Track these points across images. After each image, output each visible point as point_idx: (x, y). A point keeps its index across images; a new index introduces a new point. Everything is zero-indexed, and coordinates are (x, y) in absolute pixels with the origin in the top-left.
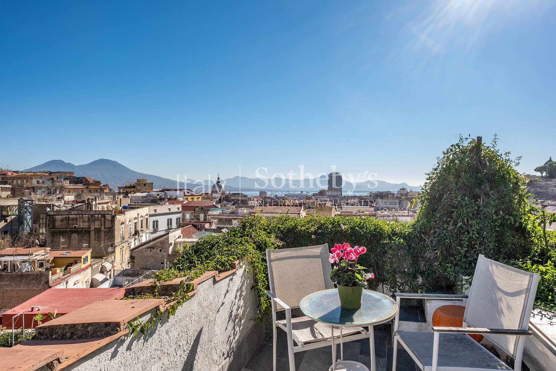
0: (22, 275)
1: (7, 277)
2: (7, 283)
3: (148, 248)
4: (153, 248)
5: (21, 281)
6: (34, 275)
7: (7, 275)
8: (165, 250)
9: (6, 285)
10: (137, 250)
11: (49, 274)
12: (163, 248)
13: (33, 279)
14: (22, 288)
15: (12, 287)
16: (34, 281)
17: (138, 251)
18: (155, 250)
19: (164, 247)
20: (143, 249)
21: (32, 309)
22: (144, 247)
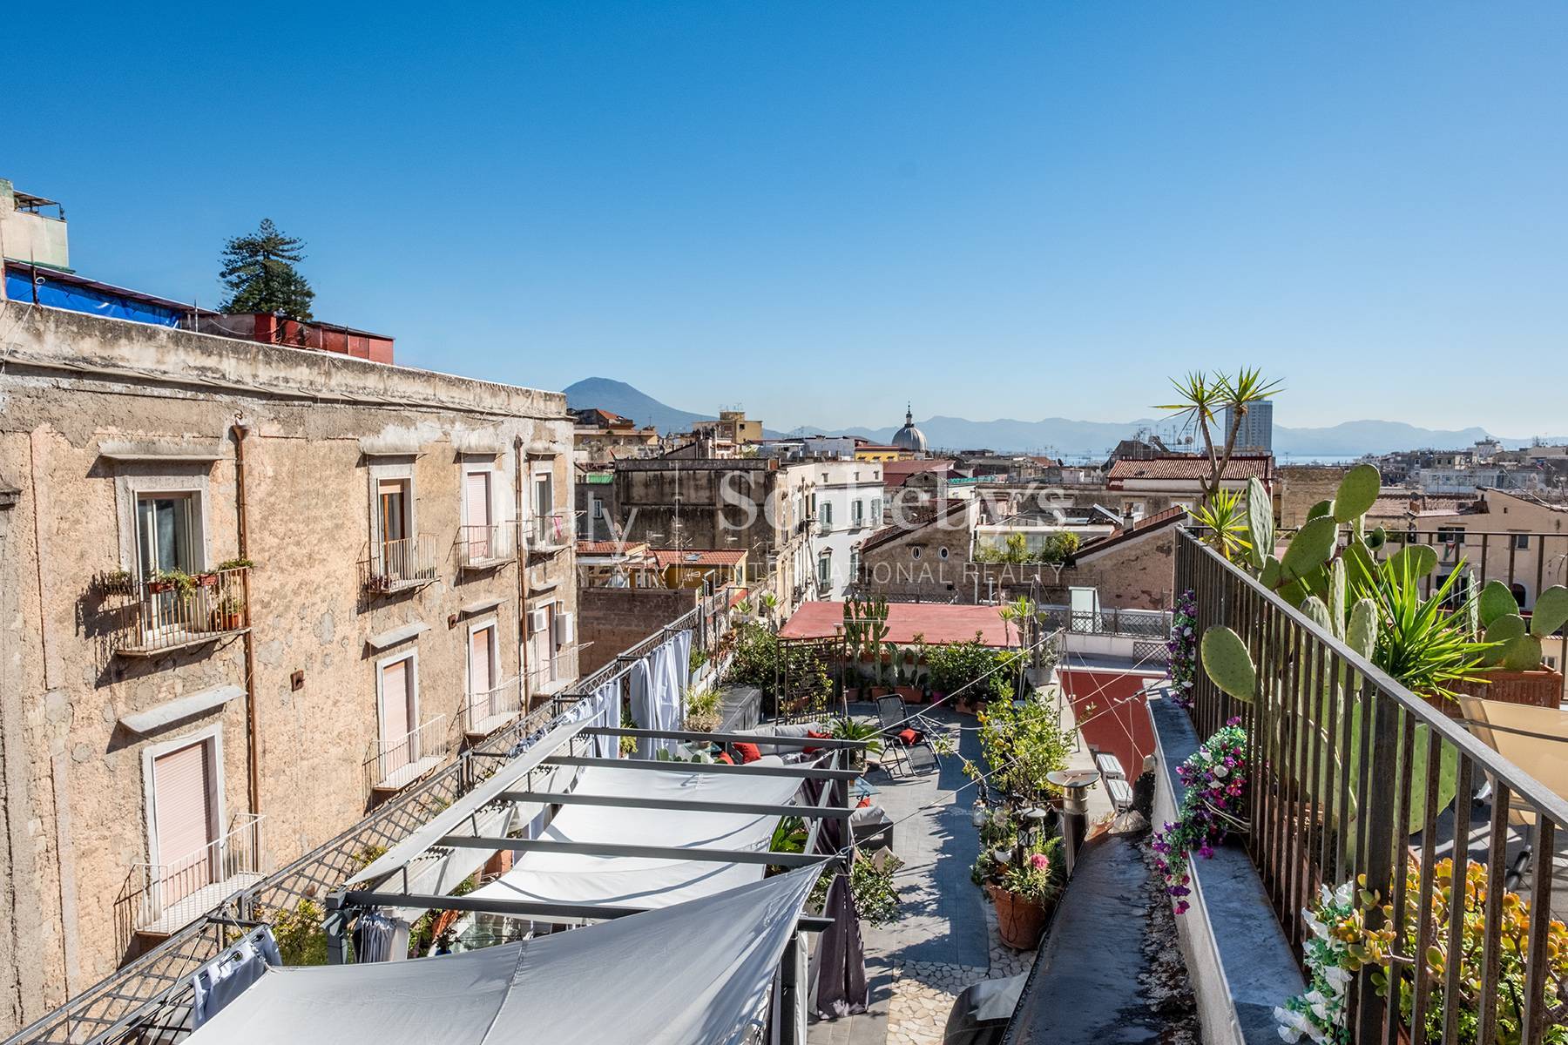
0: (633, 595)
1: (600, 600)
2: (600, 614)
3: (909, 545)
4: (924, 545)
5: (630, 610)
6: (659, 596)
7: (599, 594)
8: (959, 551)
9: (597, 619)
10: (877, 550)
11: (694, 596)
12: (952, 545)
13: (658, 607)
14: (634, 628)
15: (611, 624)
16: (659, 613)
17: (880, 555)
18: (929, 551)
19: (955, 542)
20: (894, 547)
22: (898, 541)
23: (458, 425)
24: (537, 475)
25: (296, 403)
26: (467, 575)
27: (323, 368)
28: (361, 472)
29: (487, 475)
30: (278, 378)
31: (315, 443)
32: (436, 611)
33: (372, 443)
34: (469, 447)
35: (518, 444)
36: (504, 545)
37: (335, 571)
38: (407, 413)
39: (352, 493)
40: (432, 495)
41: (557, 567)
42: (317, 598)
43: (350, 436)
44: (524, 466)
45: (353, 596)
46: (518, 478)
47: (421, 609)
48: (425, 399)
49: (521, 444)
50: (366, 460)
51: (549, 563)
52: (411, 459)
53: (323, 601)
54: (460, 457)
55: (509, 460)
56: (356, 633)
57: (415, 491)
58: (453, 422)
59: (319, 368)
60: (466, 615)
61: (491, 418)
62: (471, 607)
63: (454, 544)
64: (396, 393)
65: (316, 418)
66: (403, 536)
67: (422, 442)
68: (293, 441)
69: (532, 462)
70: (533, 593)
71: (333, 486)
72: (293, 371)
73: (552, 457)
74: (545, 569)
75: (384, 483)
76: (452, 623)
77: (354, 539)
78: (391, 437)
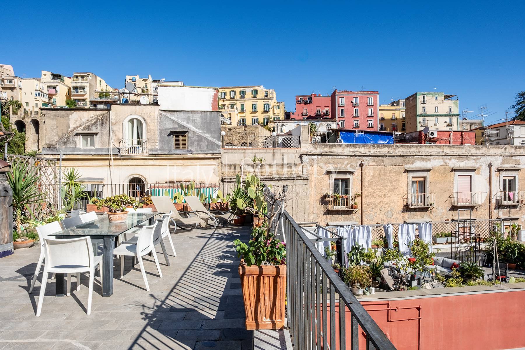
23: (453, 160)
24: (504, 177)
25: (381, 157)
26: (454, 208)
27: (393, 148)
28: (406, 174)
29: (471, 176)
30: (377, 151)
31: (387, 167)
32: (439, 217)
33: (408, 167)
34: (459, 167)
35: (490, 166)
36: (480, 199)
37: (393, 200)
38: (426, 158)
39: (401, 180)
40: (438, 182)
41: (520, 211)
42: (386, 206)
43: (401, 165)
44: (494, 173)
45: (401, 207)
46: (490, 178)
47: (431, 215)
48: (438, 153)
49: (492, 166)
50: (407, 171)
51: (512, 210)
52: (428, 171)
53: (389, 207)
54: (453, 170)
55: (485, 171)
56: (401, 217)
57: (428, 181)
58: (450, 159)
59: (392, 148)
60: (454, 221)
61: (473, 157)
62: (456, 218)
63: (449, 197)
64: (423, 152)
65: (387, 160)
66: (425, 193)
67: (433, 166)
68: (380, 166)
69: (500, 172)
70: (498, 219)
71: (394, 178)
72: (382, 149)
73: (518, 170)
74: (509, 212)
75: (413, 177)
76: (447, 222)
77: (401, 192)
78: (418, 164)
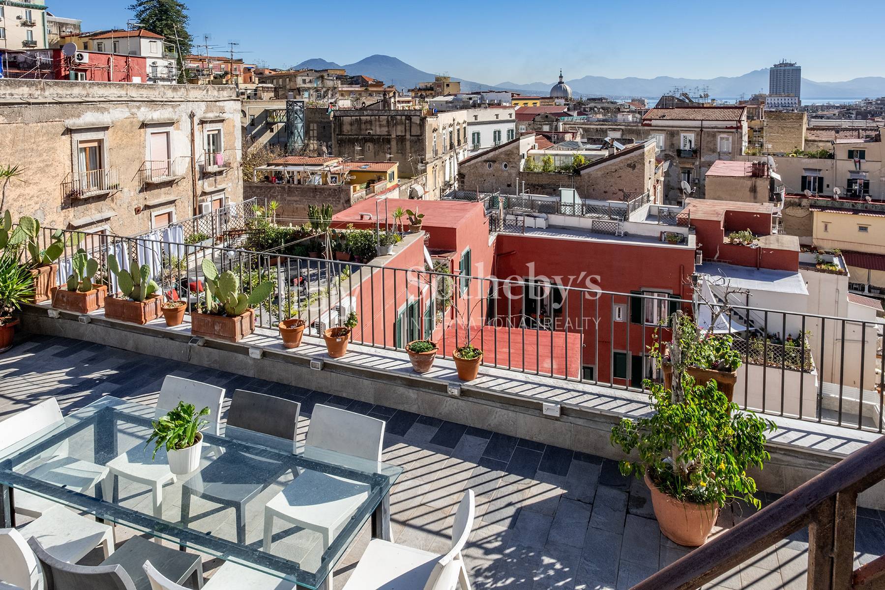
1: (297, 191)
2: (298, 199)
3: (486, 161)
4: (494, 162)
5: (314, 197)
6: (330, 189)
7: (297, 188)
8: (514, 165)
9: (296, 201)
10: (467, 164)
11: (350, 190)
12: (510, 162)
13: (330, 195)
16: (330, 198)
17: (470, 166)
18: (496, 165)
19: (511, 160)
20: (477, 162)
21: (362, 217)
22: (479, 159)
23: (143, 109)
24: (208, 131)
25: (16, 106)
26: (148, 187)
27: (39, 87)
28: (66, 138)
29: (168, 133)
30: (4, 94)
31: (30, 125)
32: (125, 205)
33: (71, 123)
34: (152, 120)
35: (192, 116)
36: (181, 168)
37: (45, 188)
38: (101, 105)
39: (58, 148)
40: (122, 146)
41: (226, 179)
42: (32, 202)
43: (57, 119)
44: (196, 127)
45: (59, 201)
46: (192, 134)
47: (113, 205)
48: (119, 97)
49: (194, 116)
50: (69, 131)
51: (218, 177)
52: (106, 128)
53: (36, 203)
54: (144, 125)
55: (186, 123)
56: (62, 219)
57: (106, 146)
58: (139, 108)
59: (37, 86)
60: (147, 207)
61: (170, 103)
62: (150, 203)
63: (139, 170)
64: (96, 95)
65: (30, 113)
66: (100, 168)
67: (114, 119)
68: (15, 125)
69: (204, 125)
70: (204, 193)
71: (45, 145)
72: (17, 90)
73: (222, 121)
74: (215, 180)
75: (81, 142)
76: (137, 211)
77: (60, 170)
78: (89, 118)
